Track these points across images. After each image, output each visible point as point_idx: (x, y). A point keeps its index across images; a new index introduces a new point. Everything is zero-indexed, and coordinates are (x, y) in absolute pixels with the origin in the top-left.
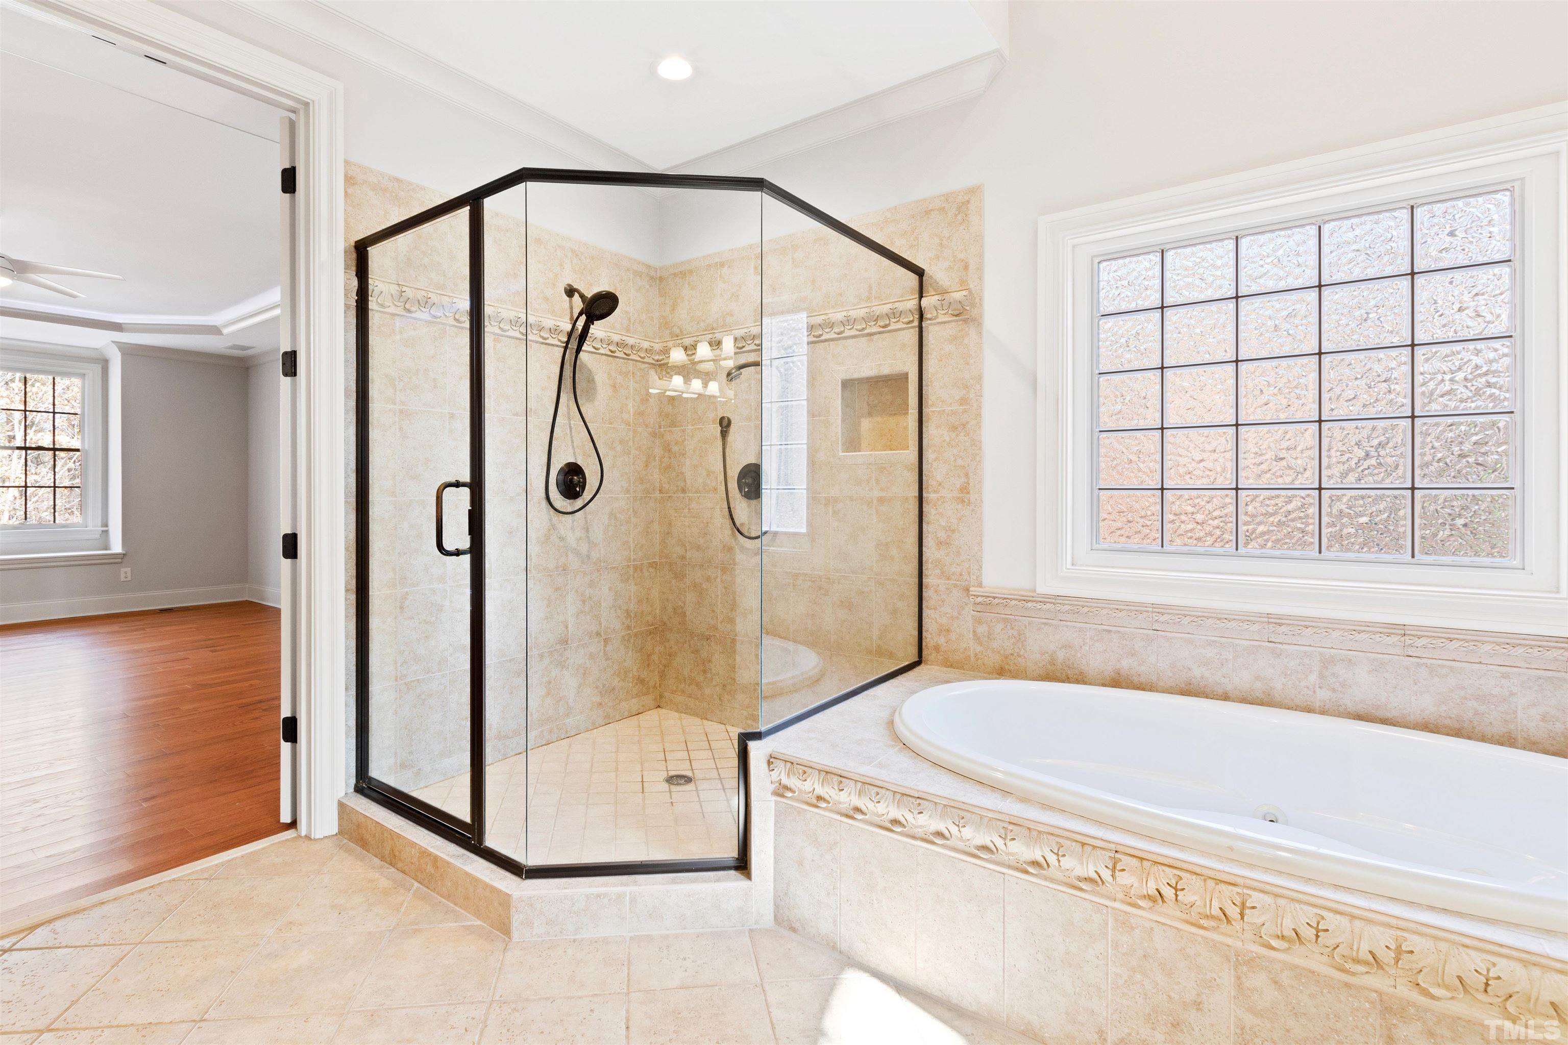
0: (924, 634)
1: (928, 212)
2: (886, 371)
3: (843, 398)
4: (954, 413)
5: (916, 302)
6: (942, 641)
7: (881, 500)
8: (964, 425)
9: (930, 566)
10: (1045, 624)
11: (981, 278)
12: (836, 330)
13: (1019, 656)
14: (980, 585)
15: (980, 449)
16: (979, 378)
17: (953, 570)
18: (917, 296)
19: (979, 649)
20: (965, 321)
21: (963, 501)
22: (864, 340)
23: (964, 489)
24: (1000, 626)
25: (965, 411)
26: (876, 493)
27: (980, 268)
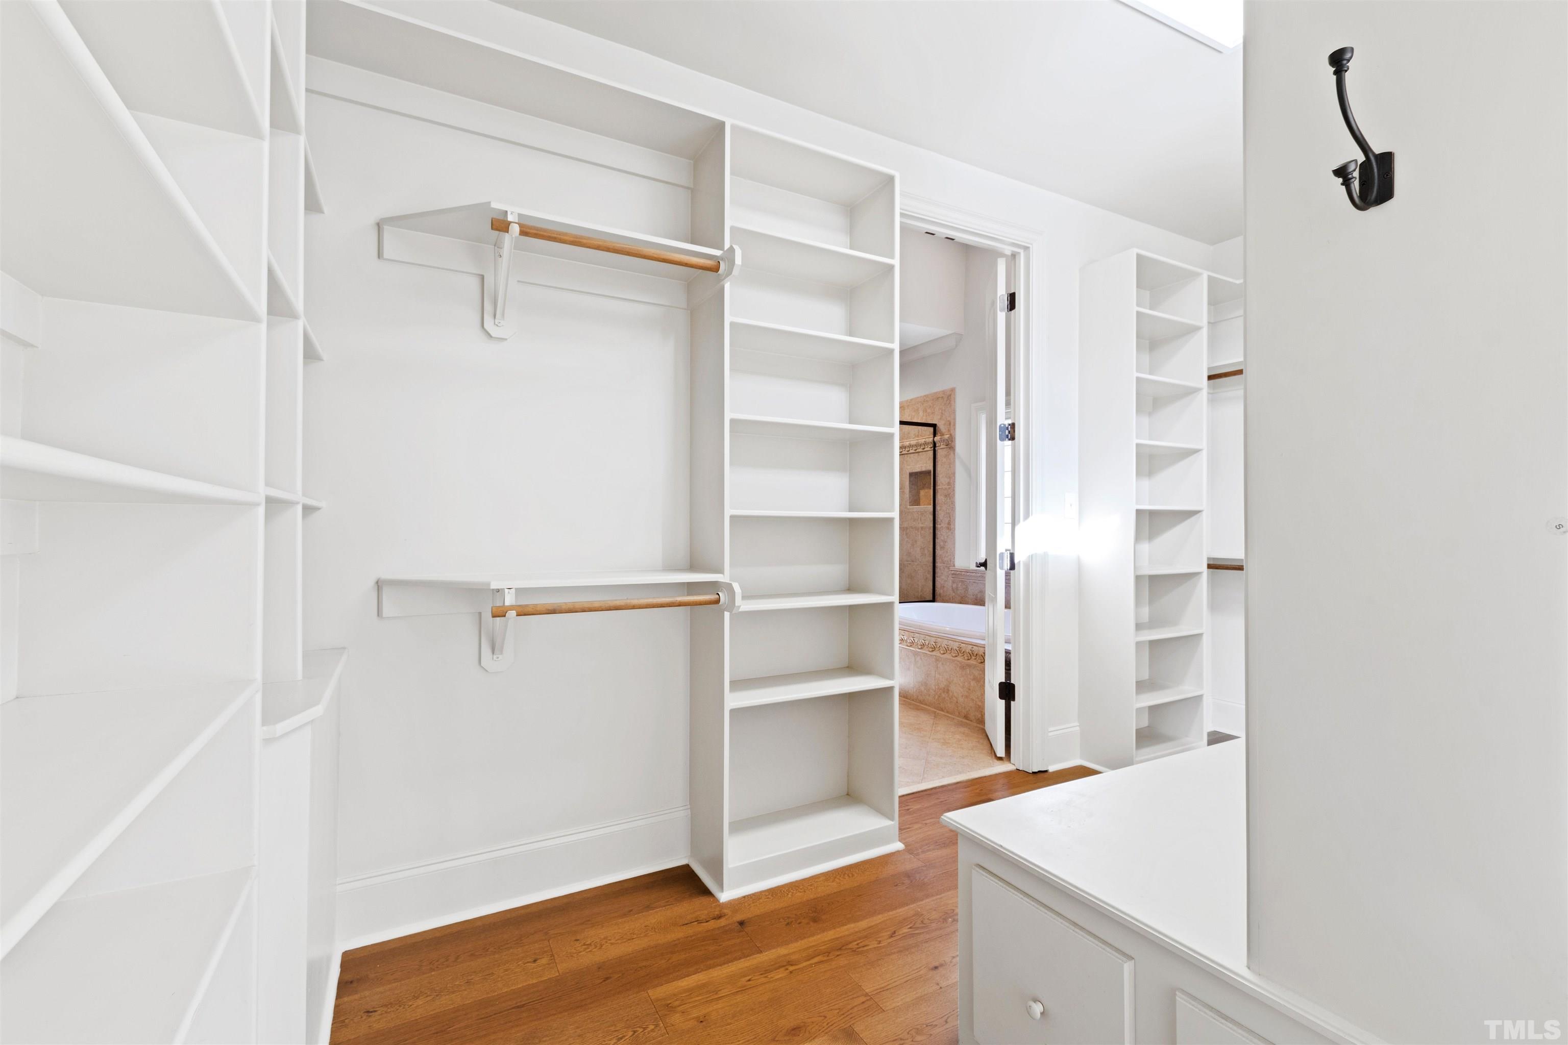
0: (936, 589)
1: (938, 398)
2: (924, 469)
3: (910, 481)
4: (946, 489)
5: (932, 439)
6: (942, 591)
7: (922, 528)
8: (949, 495)
9: (938, 558)
10: (974, 582)
11: (955, 429)
12: (907, 450)
13: (966, 597)
14: (954, 566)
15: (954, 505)
16: (954, 474)
17: (945, 559)
18: (932, 436)
19: (954, 594)
20: (950, 448)
21: (949, 529)
22: (917, 454)
23: (949, 524)
24: (960, 584)
25: (949, 488)
26: (921, 525)
27: (954, 425)
